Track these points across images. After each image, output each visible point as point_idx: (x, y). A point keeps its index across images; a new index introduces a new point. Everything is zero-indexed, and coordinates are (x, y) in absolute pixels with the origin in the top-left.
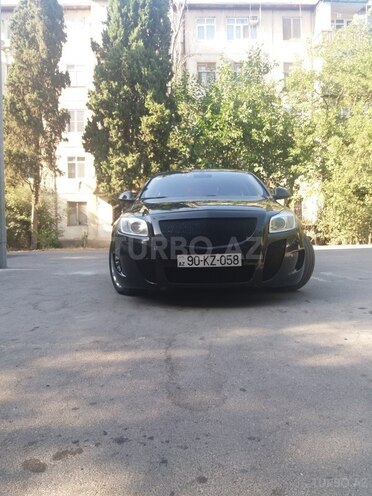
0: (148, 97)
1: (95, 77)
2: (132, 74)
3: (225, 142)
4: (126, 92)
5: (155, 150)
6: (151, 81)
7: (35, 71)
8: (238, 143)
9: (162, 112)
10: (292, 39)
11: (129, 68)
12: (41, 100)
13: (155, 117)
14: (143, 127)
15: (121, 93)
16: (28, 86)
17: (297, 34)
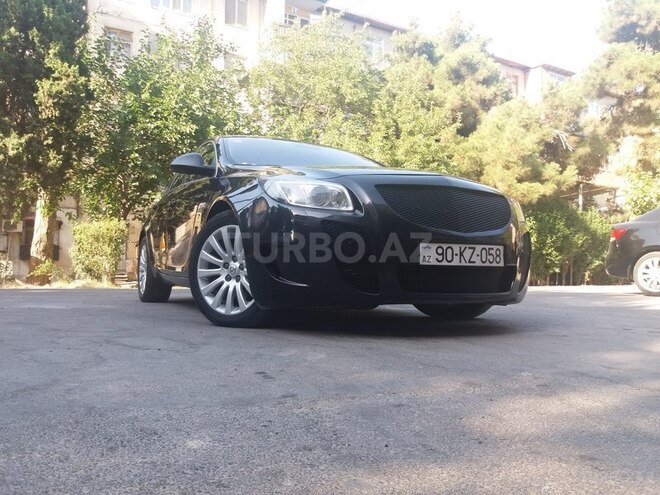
0: (51, 51)
2: (27, 13)
3: (171, 138)
4: (13, 39)
5: (56, 134)
6: (57, 30)
8: (187, 142)
10: (236, 25)
13: (63, 82)
14: (41, 96)
17: (243, 20)
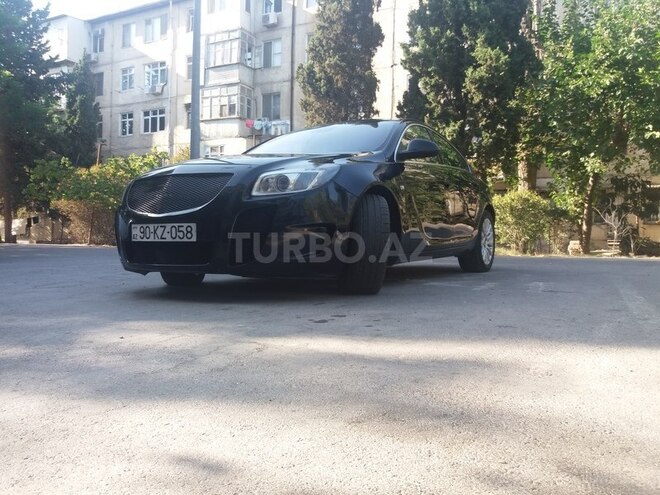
0: (479, 41)
1: (410, 24)
2: (458, 14)
4: (449, 39)
6: (484, 19)
7: (338, 28)
9: (498, 59)
11: (453, 6)
12: (343, 64)
13: (484, 68)
14: (467, 84)
15: (443, 41)
16: (330, 49)
